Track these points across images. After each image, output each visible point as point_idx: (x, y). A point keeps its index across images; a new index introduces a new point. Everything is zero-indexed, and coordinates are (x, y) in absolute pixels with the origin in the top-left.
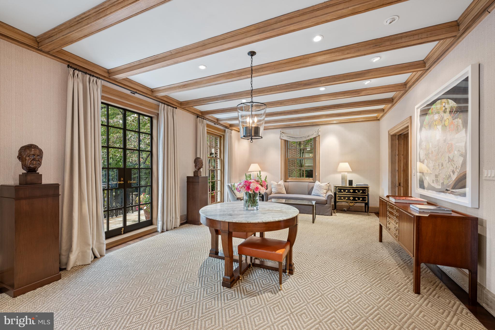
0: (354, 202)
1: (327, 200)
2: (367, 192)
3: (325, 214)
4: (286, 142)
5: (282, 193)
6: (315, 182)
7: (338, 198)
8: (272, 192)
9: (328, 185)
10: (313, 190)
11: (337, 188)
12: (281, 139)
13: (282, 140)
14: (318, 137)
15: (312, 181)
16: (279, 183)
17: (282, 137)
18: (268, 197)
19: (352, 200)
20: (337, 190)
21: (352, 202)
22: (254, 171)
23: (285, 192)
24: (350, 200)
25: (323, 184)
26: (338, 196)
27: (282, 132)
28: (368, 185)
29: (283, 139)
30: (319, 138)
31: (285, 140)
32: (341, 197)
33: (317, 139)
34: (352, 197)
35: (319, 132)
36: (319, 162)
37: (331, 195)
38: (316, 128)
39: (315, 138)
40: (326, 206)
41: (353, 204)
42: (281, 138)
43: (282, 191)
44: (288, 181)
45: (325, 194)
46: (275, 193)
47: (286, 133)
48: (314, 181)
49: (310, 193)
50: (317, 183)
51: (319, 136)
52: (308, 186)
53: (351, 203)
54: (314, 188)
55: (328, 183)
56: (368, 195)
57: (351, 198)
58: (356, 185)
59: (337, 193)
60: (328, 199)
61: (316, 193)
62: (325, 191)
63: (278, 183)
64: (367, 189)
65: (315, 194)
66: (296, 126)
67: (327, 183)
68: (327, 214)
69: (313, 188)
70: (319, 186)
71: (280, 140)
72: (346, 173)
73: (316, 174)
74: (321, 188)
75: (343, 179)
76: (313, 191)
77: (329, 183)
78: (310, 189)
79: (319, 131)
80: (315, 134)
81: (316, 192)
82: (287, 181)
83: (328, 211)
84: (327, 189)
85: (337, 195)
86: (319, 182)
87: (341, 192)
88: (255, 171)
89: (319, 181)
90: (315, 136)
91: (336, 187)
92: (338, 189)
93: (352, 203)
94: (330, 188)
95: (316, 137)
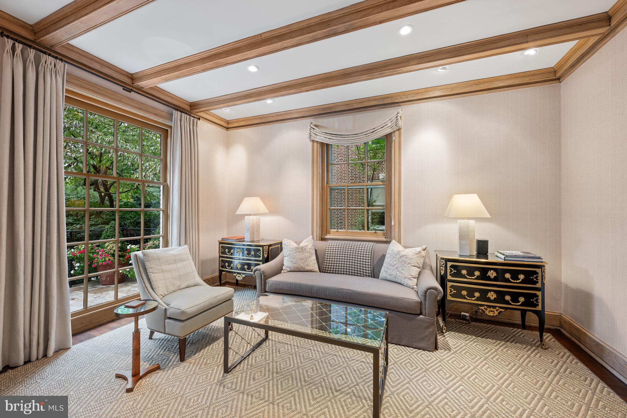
0: (500, 307)
1: (421, 303)
2: (540, 278)
3: (415, 345)
4: (325, 147)
5: (307, 271)
6: (388, 242)
7: (451, 291)
8: (284, 268)
9: (423, 253)
10: (384, 264)
11: (449, 264)
12: (313, 141)
13: (315, 144)
14: (397, 133)
15: (383, 239)
16: (301, 245)
17: (315, 136)
18: (265, 283)
19: (495, 301)
20: (449, 271)
21: (494, 307)
22: (250, 215)
23: (316, 268)
24: (489, 300)
25: (409, 252)
26: (452, 287)
27: (315, 126)
28: (540, 258)
29: (317, 142)
30: (400, 135)
31: (322, 144)
32: (460, 289)
33: (394, 139)
34: (495, 291)
35: (399, 120)
36: (400, 194)
37: (435, 289)
38: (392, 112)
39: (388, 137)
40: (421, 320)
41: (496, 313)
42: (313, 138)
43: (307, 265)
44: (328, 236)
45: (415, 280)
46: (289, 269)
47: (323, 127)
48: (388, 240)
49: (375, 271)
50: (394, 247)
51: (399, 129)
52: (373, 252)
53: (489, 309)
54: (387, 260)
55: (424, 247)
56: (542, 289)
57: (492, 296)
58: (503, 257)
59: (449, 277)
60: (425, 300)
61: (391, 275)
62: (415, 271)
63: (298, 243)
64: (538, 270)
65: (389, 278)
66: (346, 108)
67: (419, 249)
68: (421, 345)
69: (383, 257)
70: (398, 256)
71: (311, 143)
72: (472, 222)
73: (393, 224)
74: (405, 262)
75: (463, 236)
76: (383, 269)
77: (424, 250)
78: (376, 260)
79: (399, 117)
80: (389, 125)
81: (390, 272)
82: (326, 237)
83: (427, 336)
84: (421, 265)
85: (449, 284)
86: (399, 244)
87: (458, 274)
88: (254, 215)
89: (399, 242)
90: (388, 131)
91: (447, 260)
92: (452, 266)
93: (492, 309)
94: (427, 261)
95: (391, 134)
